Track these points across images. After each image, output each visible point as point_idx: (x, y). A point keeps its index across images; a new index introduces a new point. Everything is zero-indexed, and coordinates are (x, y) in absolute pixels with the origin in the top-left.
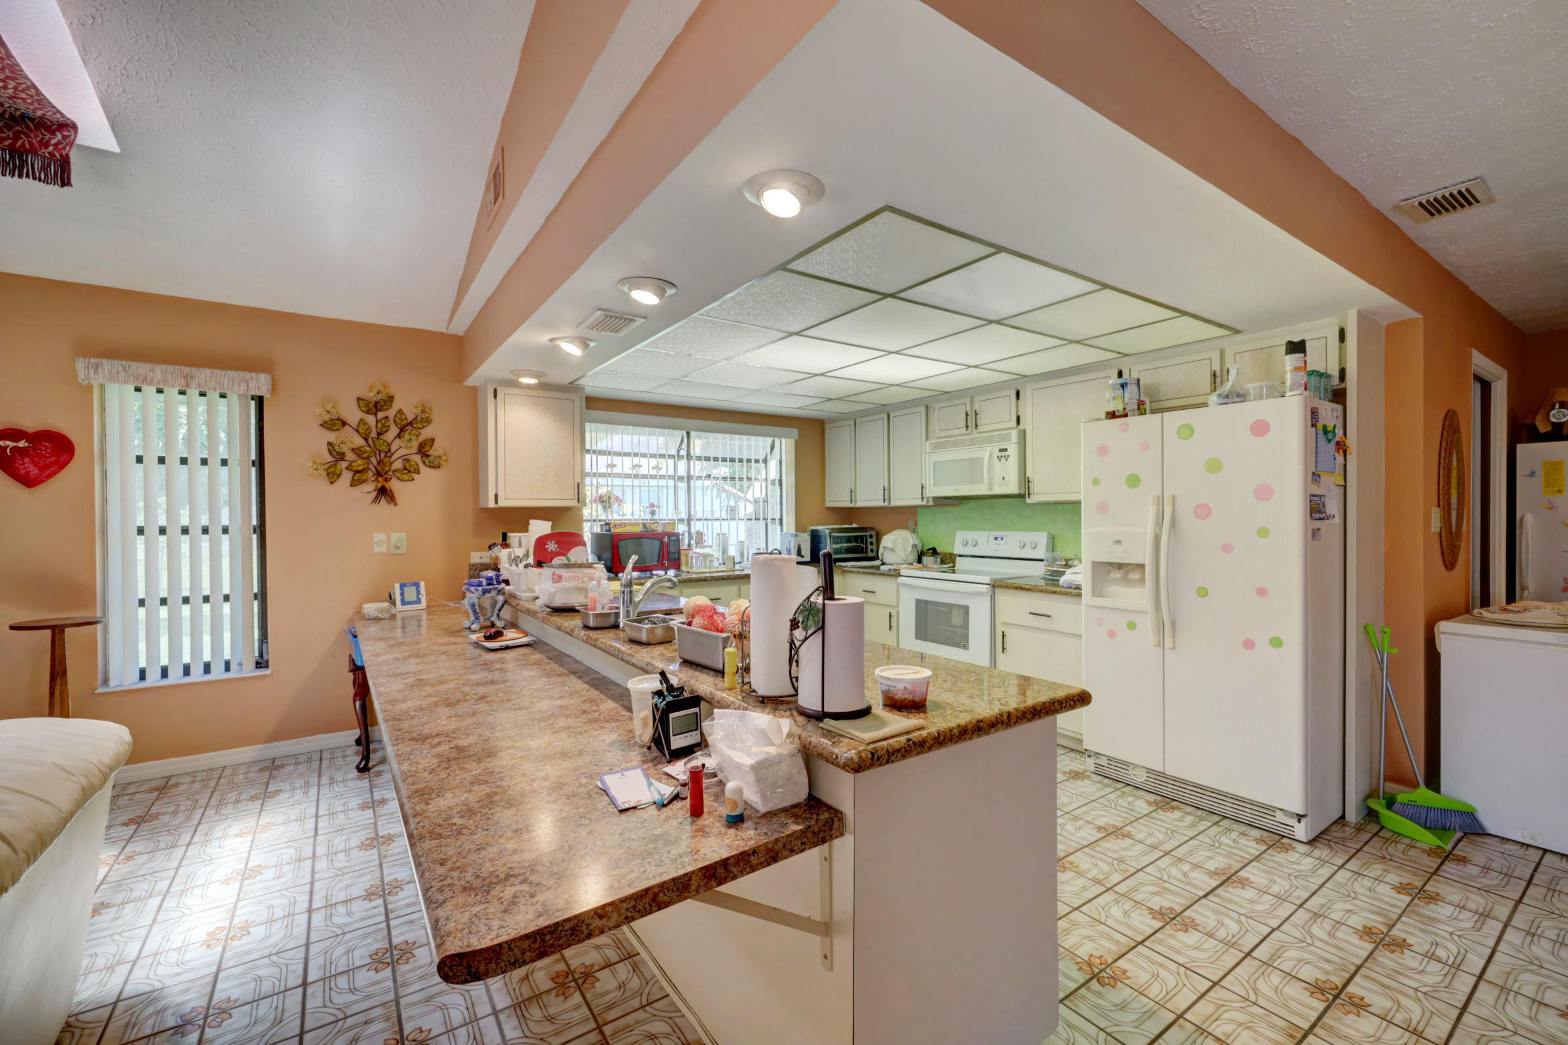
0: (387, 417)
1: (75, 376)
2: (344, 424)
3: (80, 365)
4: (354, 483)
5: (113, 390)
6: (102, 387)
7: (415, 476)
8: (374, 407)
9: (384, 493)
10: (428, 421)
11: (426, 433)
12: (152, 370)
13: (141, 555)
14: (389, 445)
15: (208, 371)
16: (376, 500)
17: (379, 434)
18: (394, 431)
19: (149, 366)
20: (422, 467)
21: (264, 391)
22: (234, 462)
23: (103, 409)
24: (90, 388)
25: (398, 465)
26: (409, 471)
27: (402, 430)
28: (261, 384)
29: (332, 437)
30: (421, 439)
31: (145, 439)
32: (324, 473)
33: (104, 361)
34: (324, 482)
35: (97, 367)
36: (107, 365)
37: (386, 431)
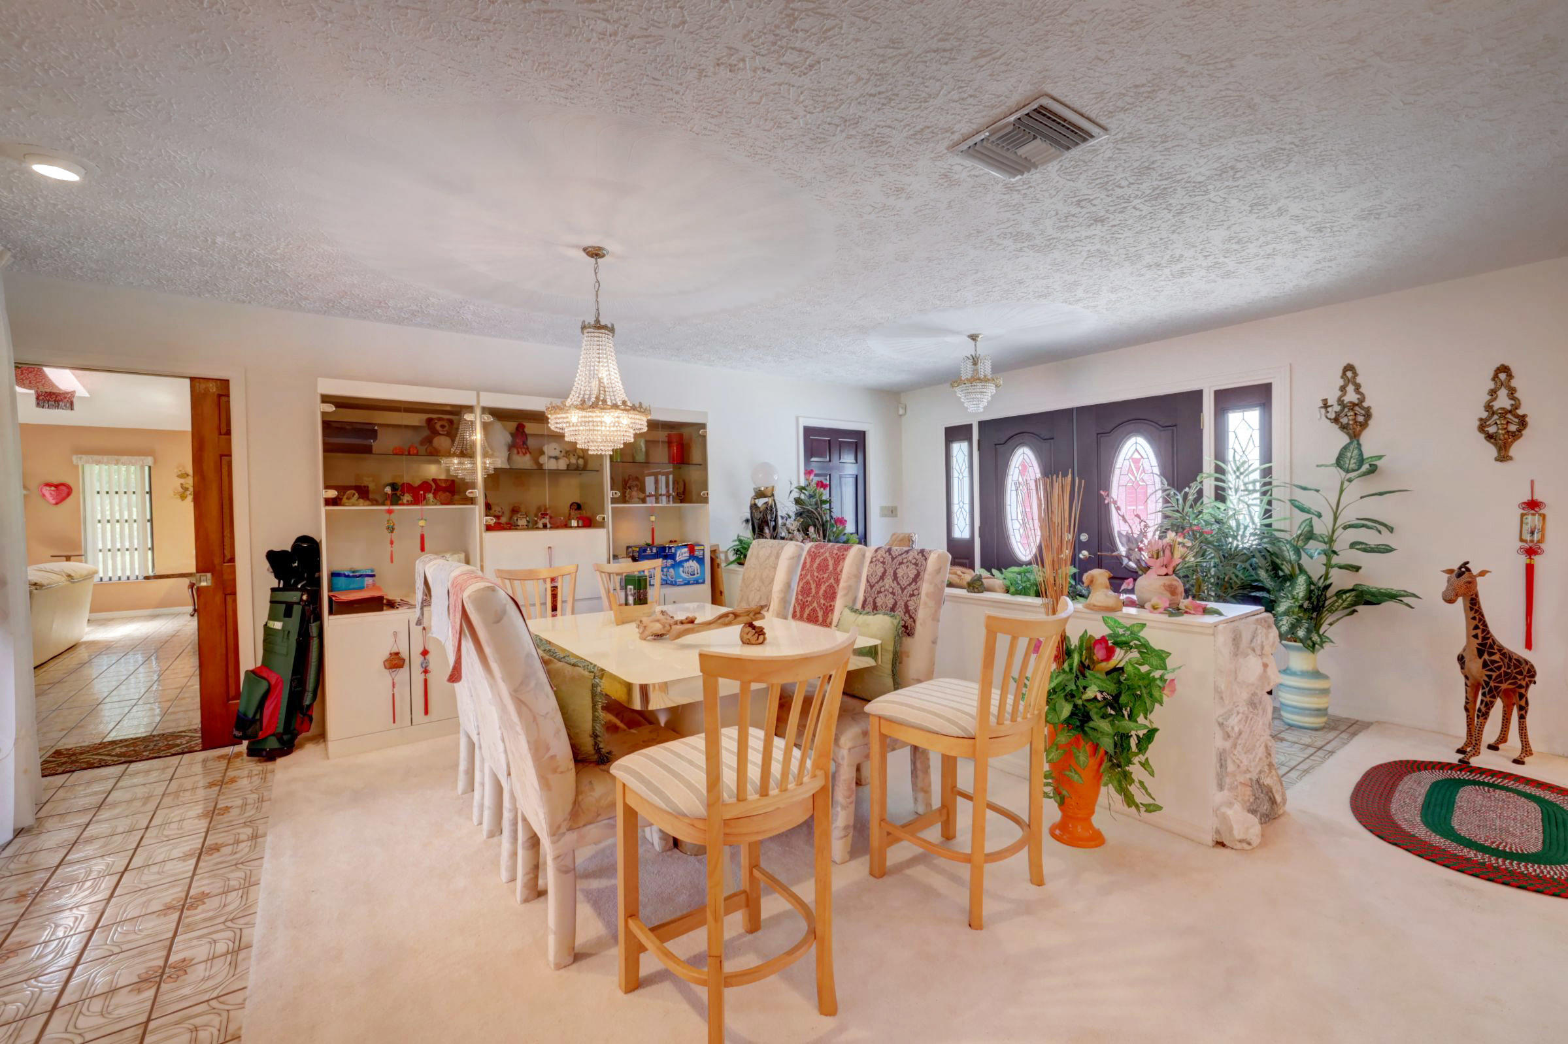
1: (72, 462)
3: (75, 459)
5: (87, 467)
6: (83, 466)
12: (103, 458)
13: (99, 531)
15: (126, 456)
19: (102, 456)
21: (150, 464)
22: (138, 492)
23: (83, 472)
24: (78, 466)
28: (149, 460)
29: (182, 481)
31: (101, 485)
34: (179, 500)
35: (81, 458)
36: (84, 457)
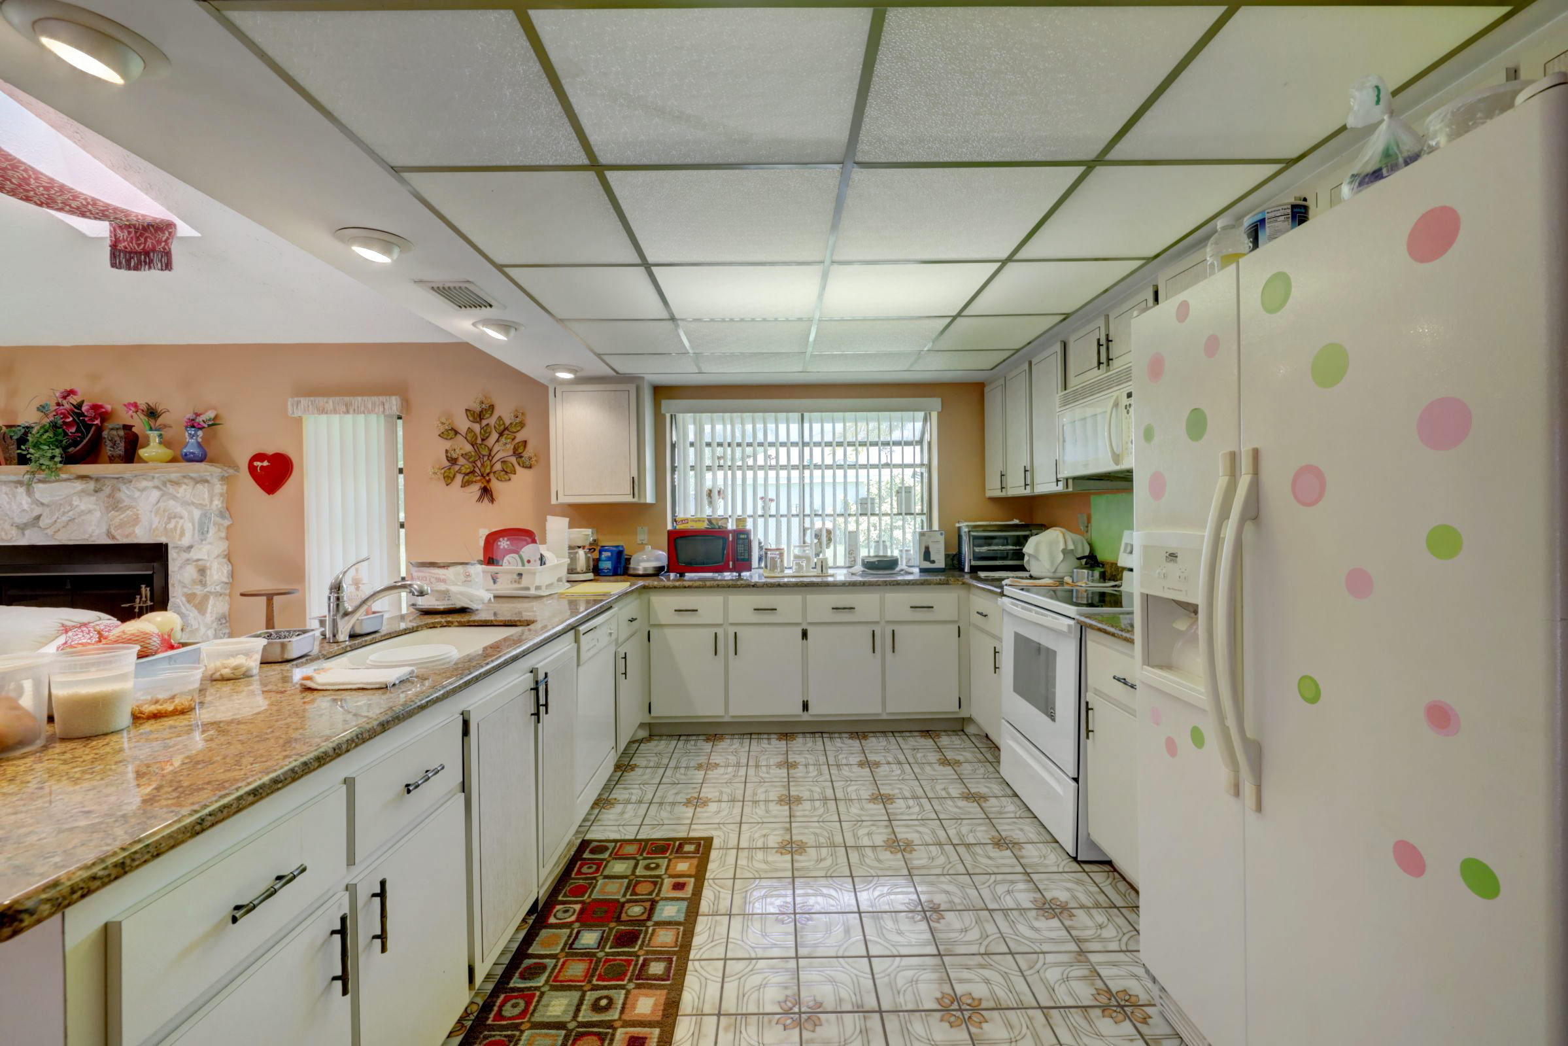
0: (488, 424)
2: (456, 433)
3: (289, 403)
4: (465, 484)
7: (512, 476)
8: (478, 416)
9: (486, 492)
10: (522, 425)
11: (520, 437)
12: (327, 402)
14: (491, 450)
15: (359, 399)
16: (480, 499)
17: (483, 440)
18: (495, 436)
19: (325, 399)
20: (518, 468)
21: (395, 411)
25: (498, 466)
26: (507, 472)
27: (501, 434)
28: (392, 405)
29: (447, 445)
30: (517, 441)
32: (442, 477)
33: (302, 399)
34: (441, 484)
35: (298, 403)
37: (487, 437)
